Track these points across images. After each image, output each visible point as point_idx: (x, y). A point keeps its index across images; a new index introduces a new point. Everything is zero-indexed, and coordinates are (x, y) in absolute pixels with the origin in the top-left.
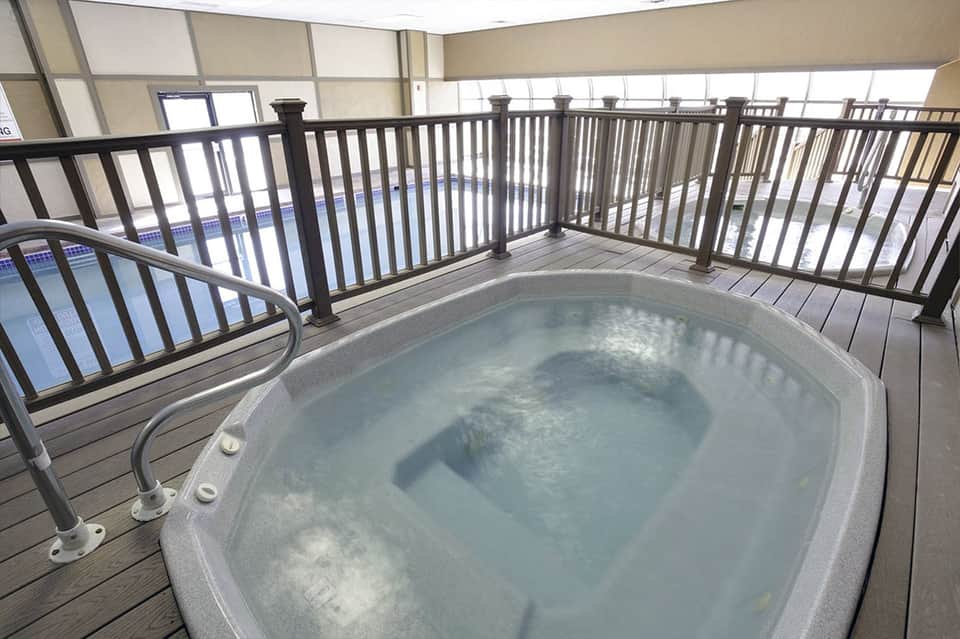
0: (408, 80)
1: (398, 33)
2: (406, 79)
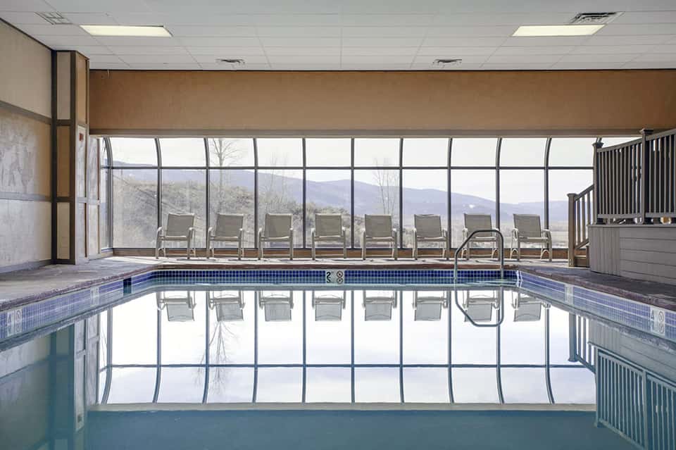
0: (70, 124)
1: (54, 53)
2: (64, 123)
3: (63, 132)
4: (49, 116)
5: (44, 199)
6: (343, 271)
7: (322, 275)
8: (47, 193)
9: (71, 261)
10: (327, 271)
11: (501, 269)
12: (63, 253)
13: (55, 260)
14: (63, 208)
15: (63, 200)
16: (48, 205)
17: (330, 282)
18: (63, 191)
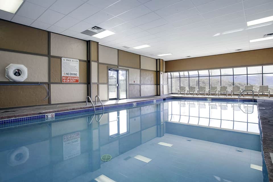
0: (159, 71)
1: (157, 60)
2: (158, 71)
3: (158, 73)
4: (156, 70)
5: (155, 85)
6: (211, 99)
7: (206, 99)
8: (156, 83)
9: (160, 95)
10: (207, 98)
11: (253, 100)
12: (159, 94)
13: (157, 95)
14: (158, 86)
15: (158, 85)
16: (156, 86)
17: (208, 101)
18: (158, 83)
